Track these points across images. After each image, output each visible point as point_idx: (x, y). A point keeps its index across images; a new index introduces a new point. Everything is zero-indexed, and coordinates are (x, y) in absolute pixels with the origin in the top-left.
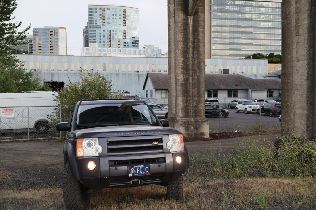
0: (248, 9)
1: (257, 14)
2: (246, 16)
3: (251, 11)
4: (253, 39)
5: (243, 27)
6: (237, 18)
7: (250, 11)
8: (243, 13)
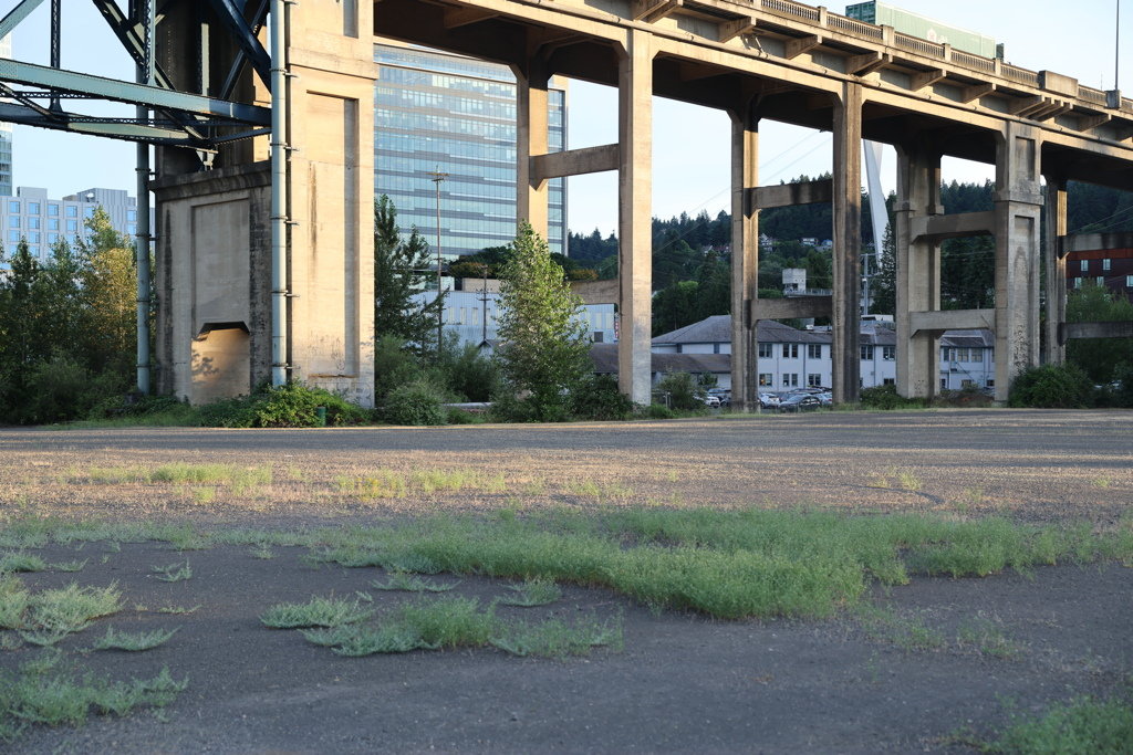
0: (467, 105)
1: (495, 121)
2: (463, 126)
3: (477, 111)
4: (484, 200)
5: (456, 161)
6: (435, 129)
7: (473, 111)
8: (456, 116)
